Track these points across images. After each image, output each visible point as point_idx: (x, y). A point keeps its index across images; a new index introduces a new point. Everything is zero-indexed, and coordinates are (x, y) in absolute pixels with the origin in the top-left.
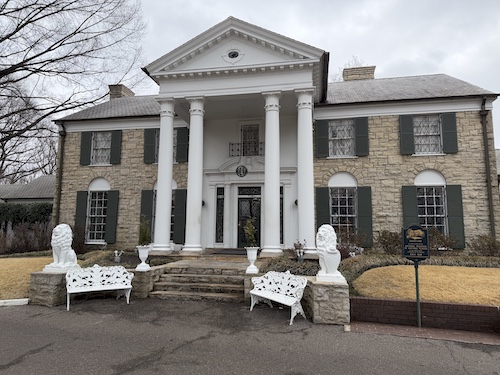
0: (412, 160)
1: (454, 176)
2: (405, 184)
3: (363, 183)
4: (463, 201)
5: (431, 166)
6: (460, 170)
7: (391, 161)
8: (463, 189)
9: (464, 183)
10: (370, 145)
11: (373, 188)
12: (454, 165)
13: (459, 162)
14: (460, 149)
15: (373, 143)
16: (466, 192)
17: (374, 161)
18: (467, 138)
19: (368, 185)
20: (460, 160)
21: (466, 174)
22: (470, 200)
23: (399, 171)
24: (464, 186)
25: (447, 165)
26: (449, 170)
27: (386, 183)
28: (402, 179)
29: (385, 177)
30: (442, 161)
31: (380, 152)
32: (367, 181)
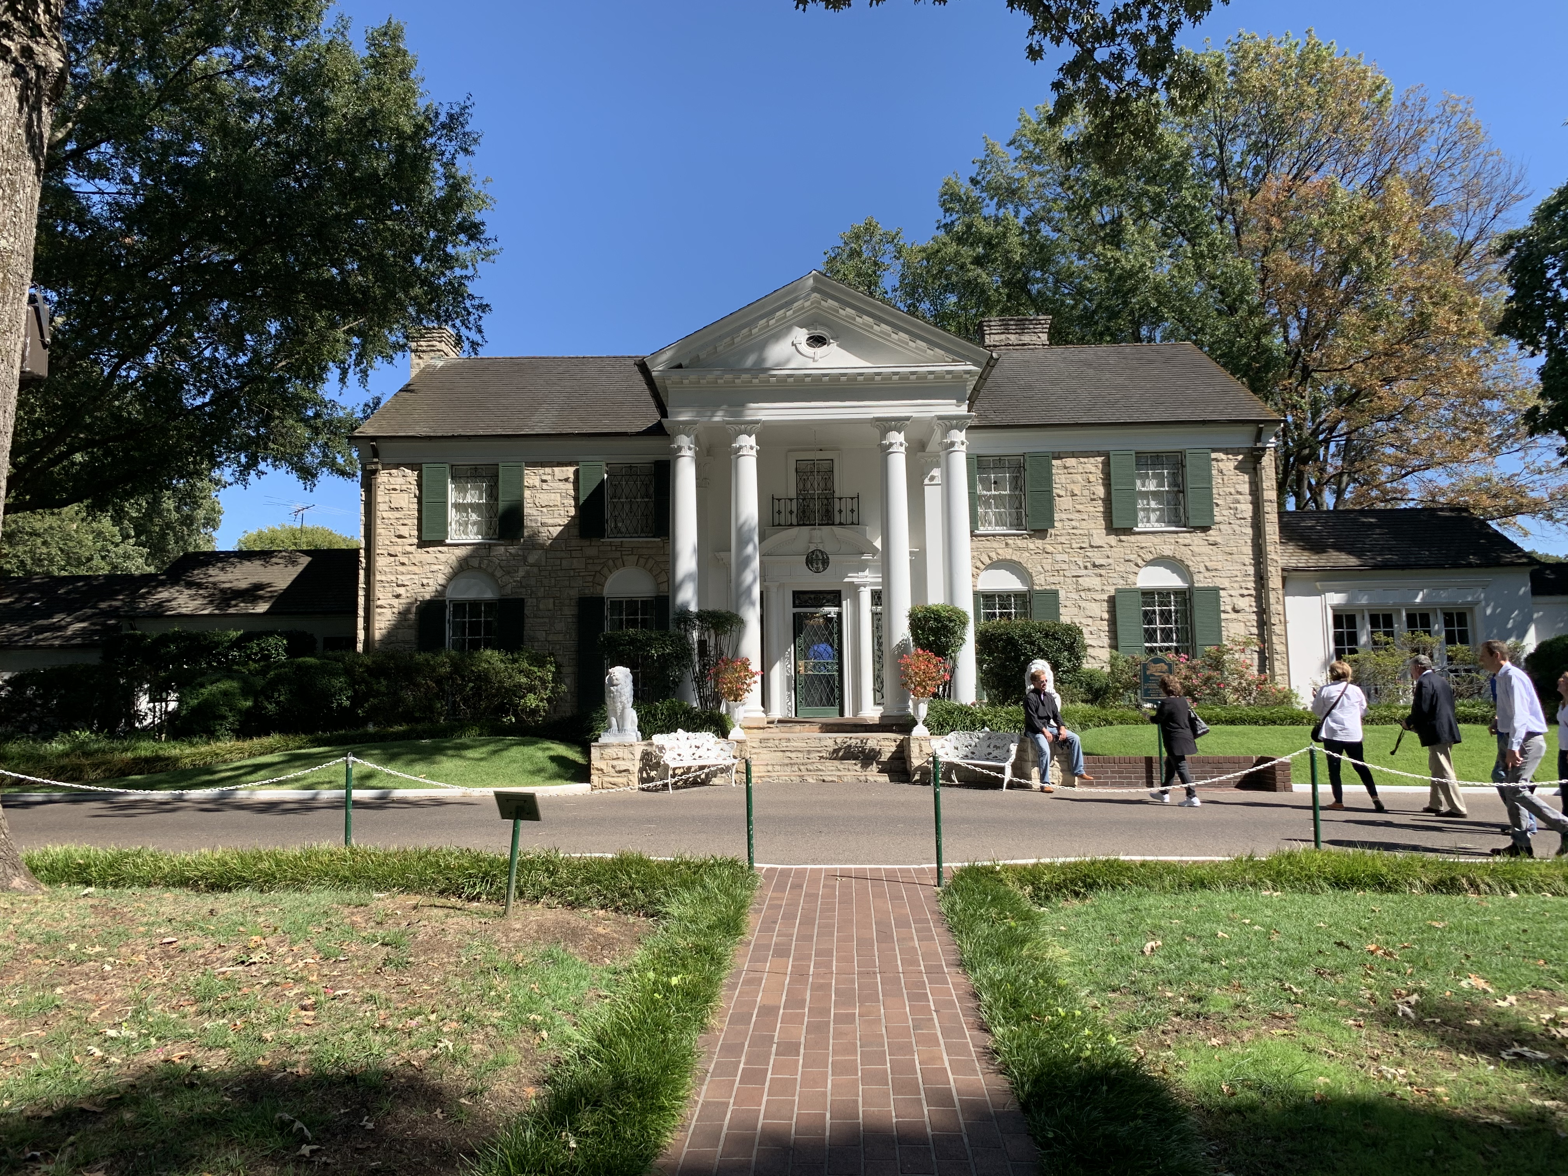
0: (1132, 538)
1: (1208, 570)
2: (1121, 584)
3: (1041, 582)
4: (1223, 616)
5: (1167, 551)
6: (1216, 559)
7: (1096, 542)
8: (1222, 593)
9: (1225, 583)
10: (1056, 509)
11: (1062, 594)
12: (1207, 549)
13: (1215, 544)
14: (1217, 519)
15: (1062, 503)
16: (1227, 600)
17: (1062, 539)
18: (1229, 499)
19: (1053, 587)
20: (1219, 540)
21: (1228, 566)
22: (1234, 616)
23: (1110, 561)
24: (1223, 589)
25: (1196, 549)
26: (1198, 559)
27: (1085, 582)
28: (1115, 575)
29: (1084, 572)
30: (1187, 542)
31: (1074, 523)
32: (1052, 580)
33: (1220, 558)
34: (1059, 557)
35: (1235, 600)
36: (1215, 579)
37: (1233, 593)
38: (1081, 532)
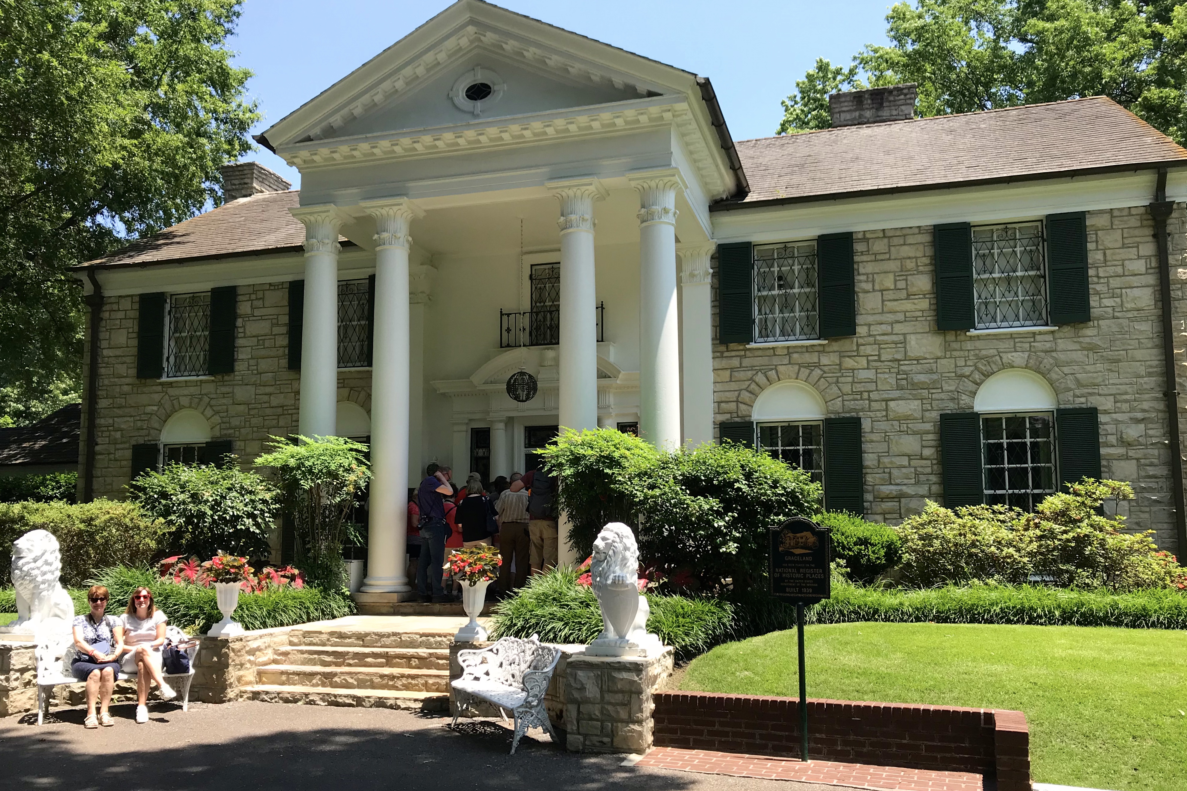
0: (969, 345)
1: (1079, 384)
2: (951, 407)
3: (840, 408)
4: (1103, 451)
5: (1019, 360)
6: (1095, 369)
7: (915, 349)
8: (1102, 418)
9: (1105, 404)
10: (860, 308)
11: (865, 423)
12: (1079, 356)
13: (1092, 348)
14: (1095, 312)
15: (867, 303)
16: (1112, 428)
17: (869, 350)
18: (1116, 282)
19: (854, 414)
20: (1096, 341)
21: (1113, 378)
22: (1121, 451)
23: (935, 377)
24: (1106, 412)
25: (1062, 356)
26: (1066, 370)
27: (899, 407)
28: (943, 396)
29: (897, 394)
30: (1048, 345)
31: (884, 327)
32: (851, 405)
33: (1099, 367)
34: (863, 375)
35: (1122, 427)
36: (1090, 398)
37: (1119, 416)
38: (895, 338)
